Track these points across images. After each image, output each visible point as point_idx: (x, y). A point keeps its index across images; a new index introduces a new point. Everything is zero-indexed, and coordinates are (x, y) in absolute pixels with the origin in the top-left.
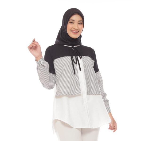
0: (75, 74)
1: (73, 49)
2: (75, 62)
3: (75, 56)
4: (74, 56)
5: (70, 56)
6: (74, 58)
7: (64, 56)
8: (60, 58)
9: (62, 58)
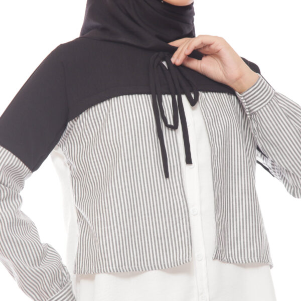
0: (167, 176)
1: (164, 63)
2: (170, 121)
3: (168, 94)
4: (164, 94)
5: (147, 94)
6: (167, 100)
7: (122, 95)
8: (106, 104)
9: (114, 100)
